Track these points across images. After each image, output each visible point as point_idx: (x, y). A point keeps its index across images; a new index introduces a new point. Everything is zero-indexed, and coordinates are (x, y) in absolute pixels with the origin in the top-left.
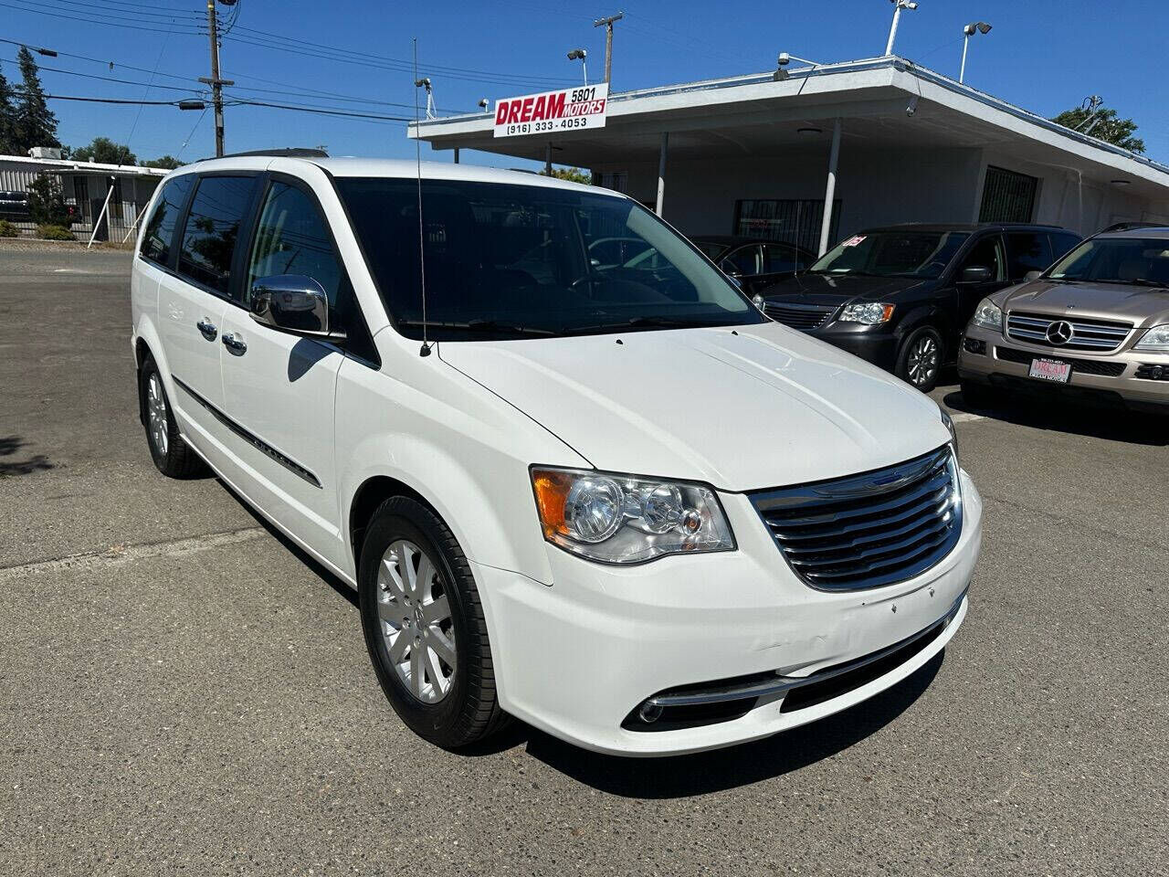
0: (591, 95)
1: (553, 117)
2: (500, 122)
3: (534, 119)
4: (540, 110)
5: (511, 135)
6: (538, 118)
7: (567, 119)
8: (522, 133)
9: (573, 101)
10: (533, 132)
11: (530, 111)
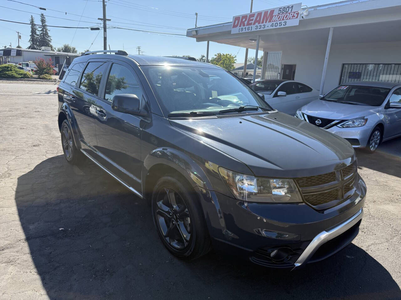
0: (290, 10)
1: (266, 22)
2: (235, 26)
3: (254, 24)
4: (258, 19)
5: (240, 32)
6: (257, 24)
8: (247, 31)
9: (279, 13)
10: (254, 30)
11: (252, 20)
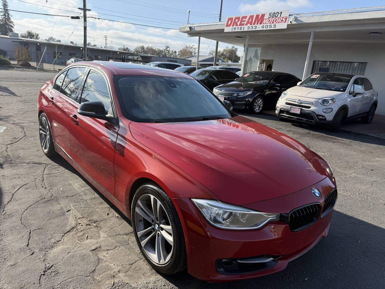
0: (279, 15)
2: (228, 26)
3: (246, 24)
4: (250, 21)
5: (233, 31)
6: (249, 25)
7: (265, 25)
8: (239, 30)
9: (269, 17)
11: (245, 21)
